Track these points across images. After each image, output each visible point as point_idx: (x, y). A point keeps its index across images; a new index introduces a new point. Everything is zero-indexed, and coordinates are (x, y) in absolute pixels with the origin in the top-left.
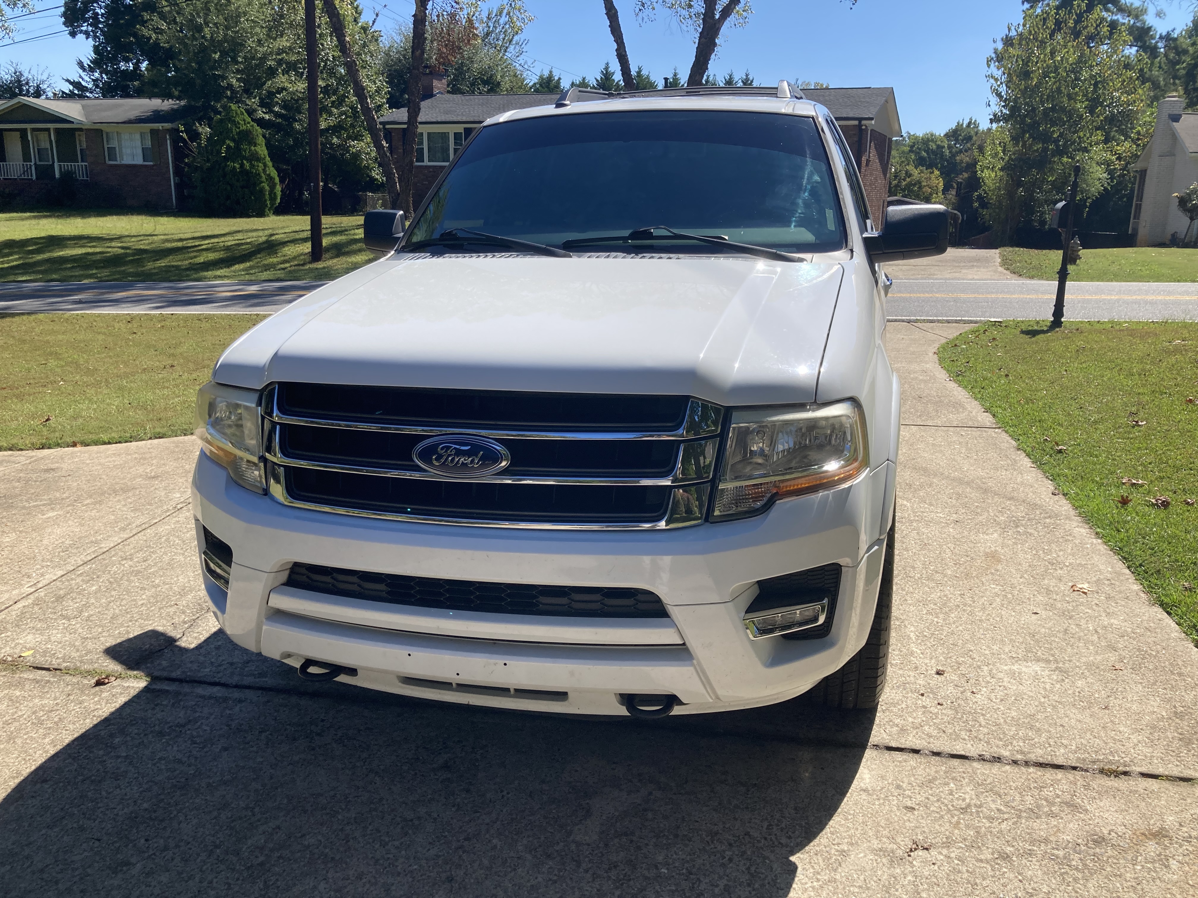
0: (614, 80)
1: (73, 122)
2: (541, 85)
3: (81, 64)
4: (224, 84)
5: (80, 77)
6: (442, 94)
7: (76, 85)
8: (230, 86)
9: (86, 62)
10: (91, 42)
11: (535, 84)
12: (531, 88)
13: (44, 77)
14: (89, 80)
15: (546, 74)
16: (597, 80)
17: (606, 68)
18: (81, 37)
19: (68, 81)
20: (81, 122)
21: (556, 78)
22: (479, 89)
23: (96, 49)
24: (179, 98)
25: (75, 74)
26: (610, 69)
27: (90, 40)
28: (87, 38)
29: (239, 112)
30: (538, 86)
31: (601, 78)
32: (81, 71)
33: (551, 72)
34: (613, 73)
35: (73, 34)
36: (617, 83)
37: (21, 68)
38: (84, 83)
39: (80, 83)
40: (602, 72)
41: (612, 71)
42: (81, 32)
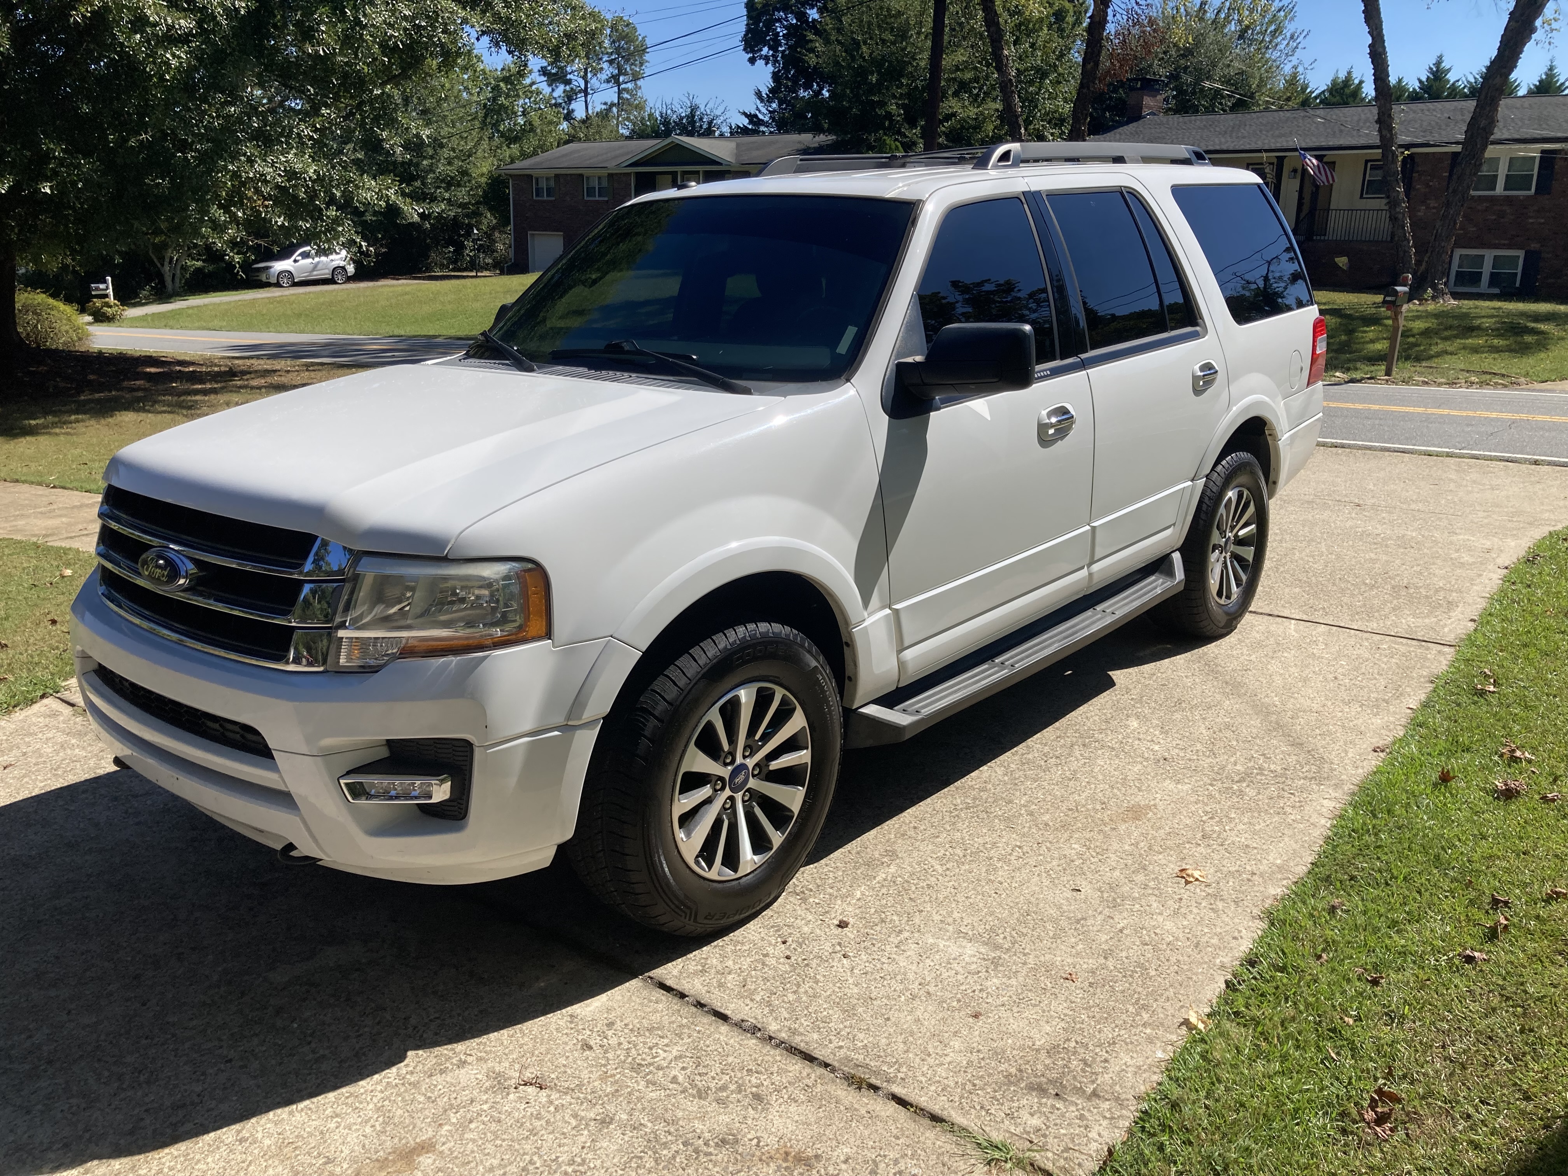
0: (1448, 81)
1: (721, 164)
2: (1331, 94)
3: (759, 94)
4: (881, 112)
5: (758, 109)
6: (1154, 114)
7: (751, 117)
8: (889, 116)
9: (765, 91)
10: (770, 68)
11: (1323, 92)
12: (1316, 98)
13: (718, 113)
14: (766, 112)
15: (1342, 75)
16: (1420, 81)
17: (1438, 63)
18: (760, 63)
19: (745, 114)
20: (729, 164)
21: (1356, 82)
22: (1221, 104)
23: (776, 76)
24: (829, 131)
25: (752, 105)
26: (1443, 65)
27: (770, 65)
28: (766, 64)
29: (893, 147)
30: (1327, 94)
31: (1428, 78)
32: (758, 102)
33: (1349, 73)
34: (1449, 70)
35: (752, 61)
36: (1453, 84)
37: (697, 101)
38: (761, 116)
39: (756, 116)
40: (1431, 68)
41: (1448, 67)
42: (761, 57)
